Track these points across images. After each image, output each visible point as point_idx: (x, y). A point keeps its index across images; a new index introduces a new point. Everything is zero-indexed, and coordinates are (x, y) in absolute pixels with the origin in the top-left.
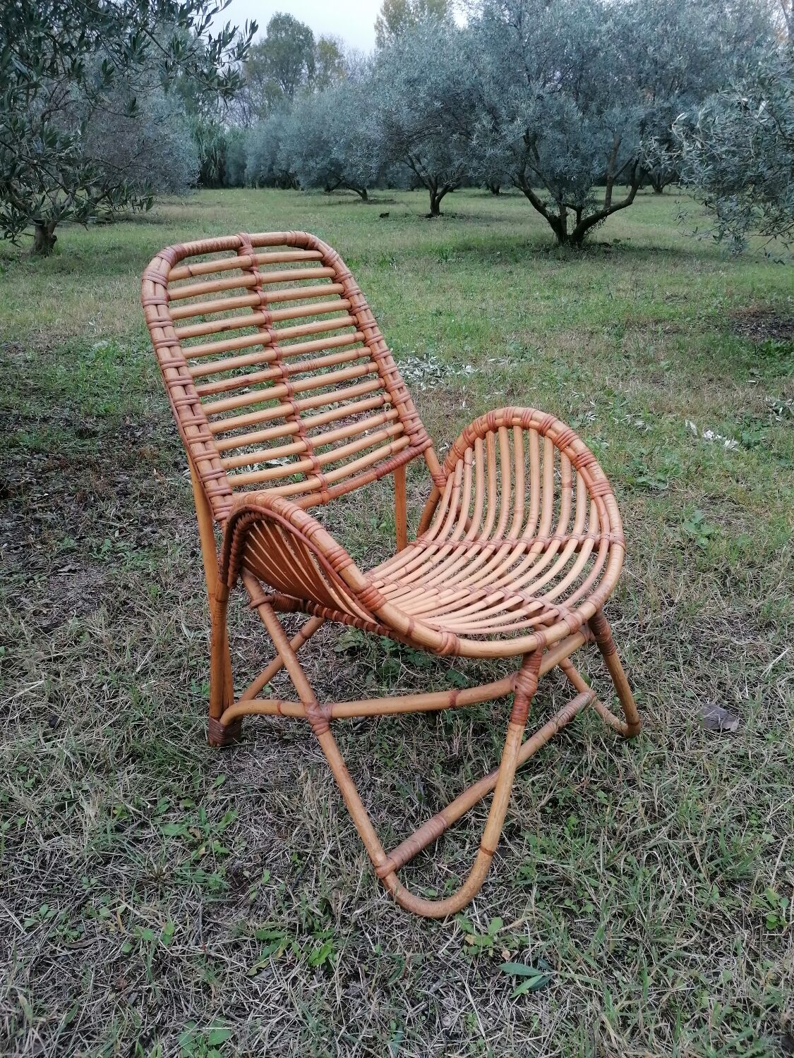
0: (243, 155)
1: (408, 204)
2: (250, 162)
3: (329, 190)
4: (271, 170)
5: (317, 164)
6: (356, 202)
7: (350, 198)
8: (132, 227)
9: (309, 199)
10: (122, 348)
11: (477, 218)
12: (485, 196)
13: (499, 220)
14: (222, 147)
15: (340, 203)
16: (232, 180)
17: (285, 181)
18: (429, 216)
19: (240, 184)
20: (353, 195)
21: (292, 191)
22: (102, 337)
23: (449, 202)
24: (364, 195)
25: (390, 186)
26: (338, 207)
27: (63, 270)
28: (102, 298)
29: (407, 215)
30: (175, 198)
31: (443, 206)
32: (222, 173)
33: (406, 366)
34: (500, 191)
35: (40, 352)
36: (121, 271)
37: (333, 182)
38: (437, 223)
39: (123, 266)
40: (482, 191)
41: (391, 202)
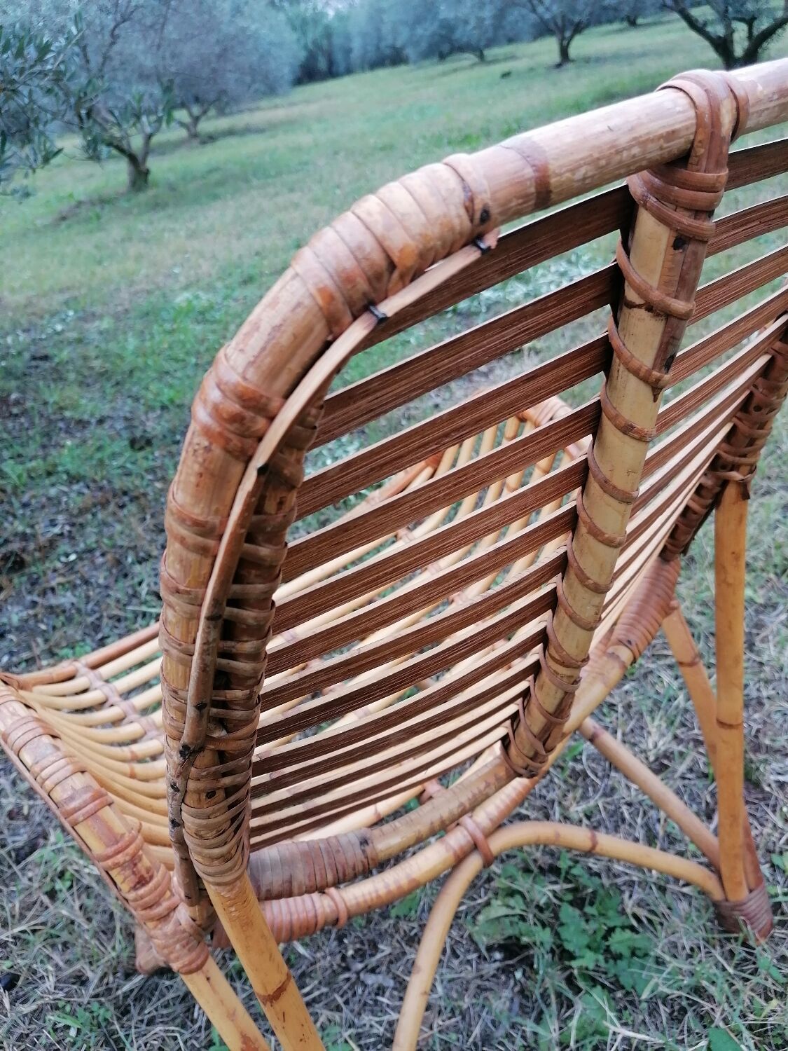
0: (348, 37)
1: (532, 56)
2: (356, 44)
3: (442, 57)
4: (378, 48)
5: (426, 31)
6: (474, 65)
7: (465, 63)
8: (233, 141)
9: (421, 73)
10: (205, 298)
11: (616, 57)
12: (621, 31)
13: (644, 55)
14: (328, 34)
15: (455, 70)
16: (342, 67)
17: (395, 58)
18: (559, 66)
19: (349, 71)
20: (469, 58)
21: (402, 68)
22: (186, 288)
23: (581, 45)
24: (482, 57)
25: (511, 41)
26: (453, 76)
27: (156, 205)
28: (192, 235)
29: (532, 69)
30: (278, 101)
31: (573, 51)
32: (331, 63)
33: (550, 278)
34: (640, 21)
35: (117, 317)
36: (216, 197)
37: (445, 48)
38: (570, 70)
39: (220, 190)
40: (616, 26)
41: (512, 57)
